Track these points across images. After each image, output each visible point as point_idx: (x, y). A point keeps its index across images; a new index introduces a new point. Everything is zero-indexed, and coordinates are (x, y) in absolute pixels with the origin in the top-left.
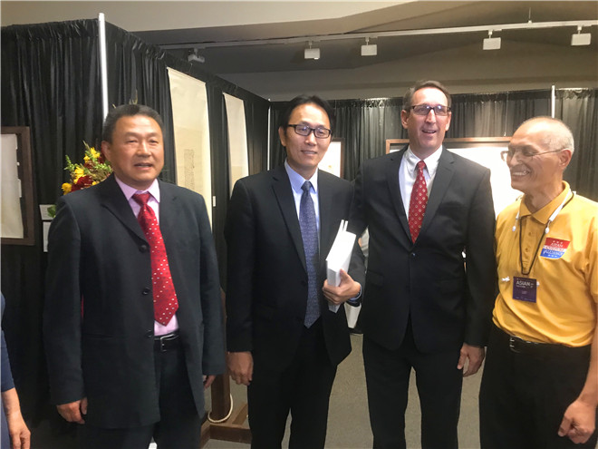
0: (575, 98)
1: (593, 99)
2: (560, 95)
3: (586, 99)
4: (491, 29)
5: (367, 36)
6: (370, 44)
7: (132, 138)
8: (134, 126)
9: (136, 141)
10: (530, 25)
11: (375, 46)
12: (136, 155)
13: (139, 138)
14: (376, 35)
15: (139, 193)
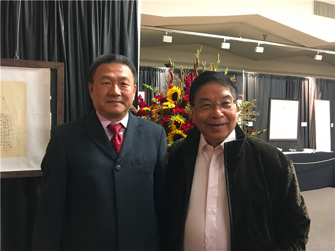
0: (252, 77)
1: (258, 78)
2: (246, 74)
3: (256, 78)
4: (226, 38)
5: (167, 30)
6: (168, 35)
7: (107, 81)
8: (109, 71)
9: (110, 84)
10: (240, 39)
11: (171, 37)
12: (108, 94)
13: (112, 82)
14: (171, 31)
15: (113, 124)
